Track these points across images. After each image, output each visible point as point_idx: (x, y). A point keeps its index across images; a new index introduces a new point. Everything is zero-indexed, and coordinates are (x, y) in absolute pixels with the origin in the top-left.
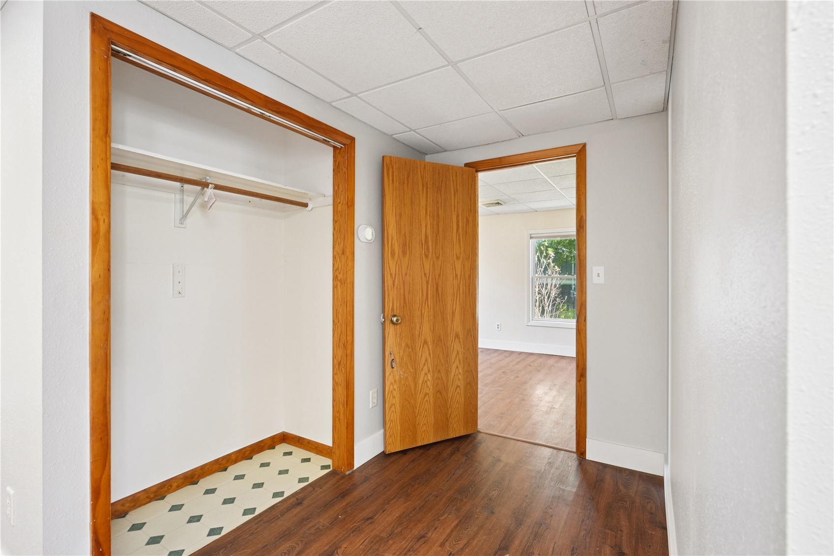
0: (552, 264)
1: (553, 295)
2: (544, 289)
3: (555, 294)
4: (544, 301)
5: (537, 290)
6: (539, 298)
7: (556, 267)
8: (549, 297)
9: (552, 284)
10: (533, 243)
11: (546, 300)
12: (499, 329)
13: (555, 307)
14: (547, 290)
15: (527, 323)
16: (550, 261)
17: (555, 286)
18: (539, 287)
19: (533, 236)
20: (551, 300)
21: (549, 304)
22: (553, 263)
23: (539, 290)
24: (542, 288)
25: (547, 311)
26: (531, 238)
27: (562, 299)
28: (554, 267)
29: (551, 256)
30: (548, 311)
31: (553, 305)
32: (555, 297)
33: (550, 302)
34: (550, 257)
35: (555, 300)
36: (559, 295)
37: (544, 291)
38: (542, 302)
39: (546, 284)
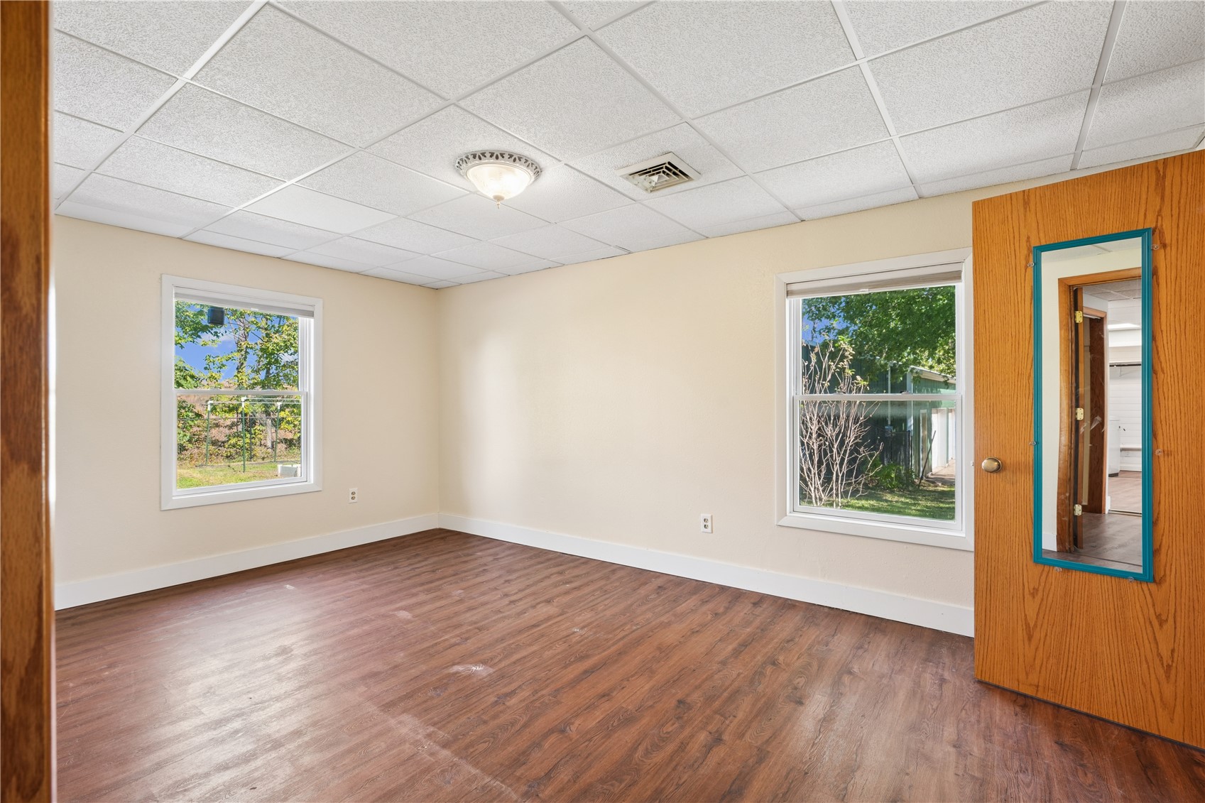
0: (849, 372)
1: (851, 439)
2: (830, 427)
3: (856, 438)
4: (831, 451)
5: (815, 428)
6: (820, 446)
7: (858, 377)
8: (842, 443)
9: (848, 416)
10: (794, 305)
11: (835, 450)
12: (709, 530)
13: (856, 468)
14: (837, 429)
15: (778, 520)
16: (845, 363)
17: (856, 420)
18: (819, 422)
19: (794, 287)
20: (845, 451)
21: (843, 460)
22: (850, 369)
23: (819, 429)
24: (826, 424)
25: (837, 475)
26: (789, 293)
27: (872, 450)
28: (854, 377)
29: (847, 354)
30: (840, 475)
31: (851, 462)
32: (857, 444)
33: (844, 454)
34: (843, 357)
35: (855, 450)
36: (864, 438)
37: (829, 431)
38: (826, 454)
39: (834, 416)
